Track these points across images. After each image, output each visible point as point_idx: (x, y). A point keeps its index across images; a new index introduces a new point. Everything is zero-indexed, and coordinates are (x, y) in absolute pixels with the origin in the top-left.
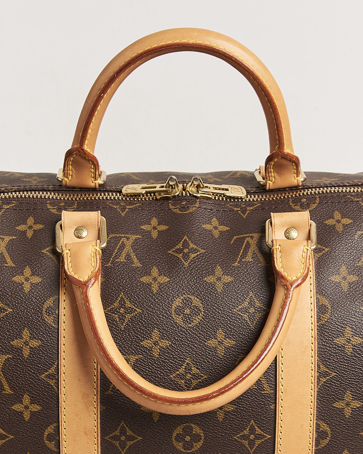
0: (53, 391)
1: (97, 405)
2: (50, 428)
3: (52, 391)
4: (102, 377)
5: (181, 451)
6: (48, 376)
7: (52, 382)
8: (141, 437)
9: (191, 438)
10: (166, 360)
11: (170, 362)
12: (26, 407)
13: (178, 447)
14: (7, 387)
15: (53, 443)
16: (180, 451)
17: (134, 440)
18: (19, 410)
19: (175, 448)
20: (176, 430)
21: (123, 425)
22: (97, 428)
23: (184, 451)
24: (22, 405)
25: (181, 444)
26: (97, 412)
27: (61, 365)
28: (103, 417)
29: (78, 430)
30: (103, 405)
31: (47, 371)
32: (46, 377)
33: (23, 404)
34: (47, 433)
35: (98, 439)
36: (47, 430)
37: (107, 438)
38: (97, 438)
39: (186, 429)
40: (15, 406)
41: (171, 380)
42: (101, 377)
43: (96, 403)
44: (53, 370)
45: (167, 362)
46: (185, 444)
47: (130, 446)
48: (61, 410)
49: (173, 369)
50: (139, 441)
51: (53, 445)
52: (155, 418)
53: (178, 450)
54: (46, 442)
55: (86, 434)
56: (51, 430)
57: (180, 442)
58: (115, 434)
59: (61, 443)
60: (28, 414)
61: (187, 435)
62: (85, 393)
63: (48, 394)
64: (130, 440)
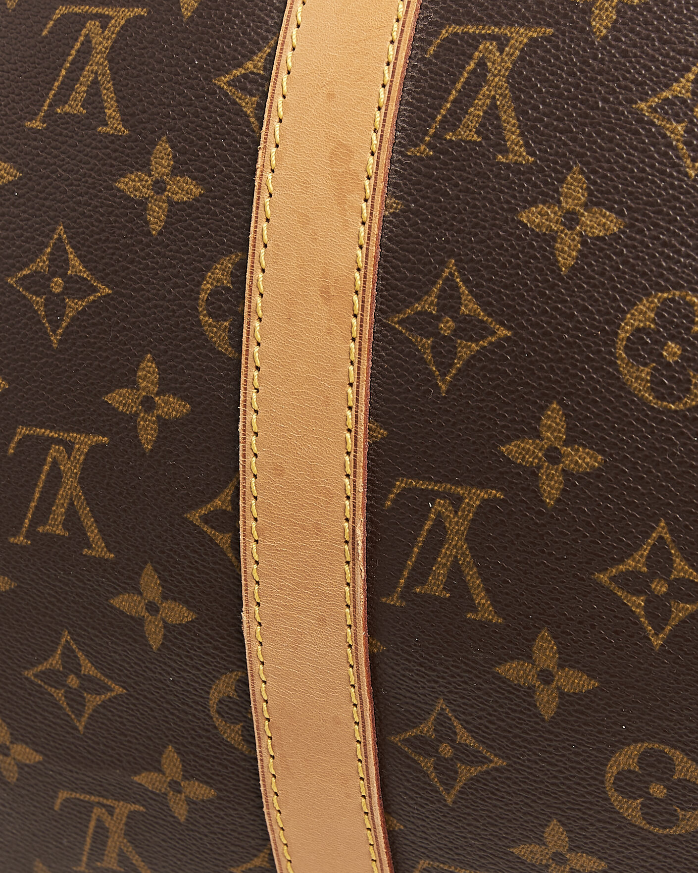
0: (248, 136)
1: (374, 189)
2: (220, 269)
3: (243, 133)
4: (409, 94)
5: (644, 404)
6: (240, 82)
7: (247, 103)
8: (509, 328)
9: (684, 350)
10: (635, 46)
11: (647, 55)
12: (159, 187)
13: (636, 381)
14: (114, 114)
15: (227, 324)
16: (641, 399)
17: (483, 338)
18: (135, 196)
19: (623, 386)
20: (633, 315)
21: (450, 273)
22: (365, 277)
23: (656, 404)
24: (146, 178)
25: (645, 373)
26: (371, 214)
27: (283, 45)
28: (389, 239)
29: (301, 280)
30: (396, 197)
31: (240, 65)
32: (235, 86)
33: (150, 175)
34: (209, 286)
35: (362, 321)
36: (213, 273)
37: (394, 321)
38: (359, 316)
39: (668, 313)
40: (127, 180)
41: (640, 120)
42: (405, 95)
43: (372, 183)
44: (260, 64)
45: (635, 56)
46: (662, 375)
47: (468, 363)
48: (258, 199)
49: (651, 80)
50: (499, 345)
51: (224, 331)
52: (563, 258)
53: (636, 396)
54: (205, 319)
55: (326, 294)
56: (223, 275)
57: (645, 365)
58: (423, 307)
59: (245, 325)
60: (161, 211)
61: (672, 338)
62: (342, 144)
63: (230, 145)
64: (471, 339)
